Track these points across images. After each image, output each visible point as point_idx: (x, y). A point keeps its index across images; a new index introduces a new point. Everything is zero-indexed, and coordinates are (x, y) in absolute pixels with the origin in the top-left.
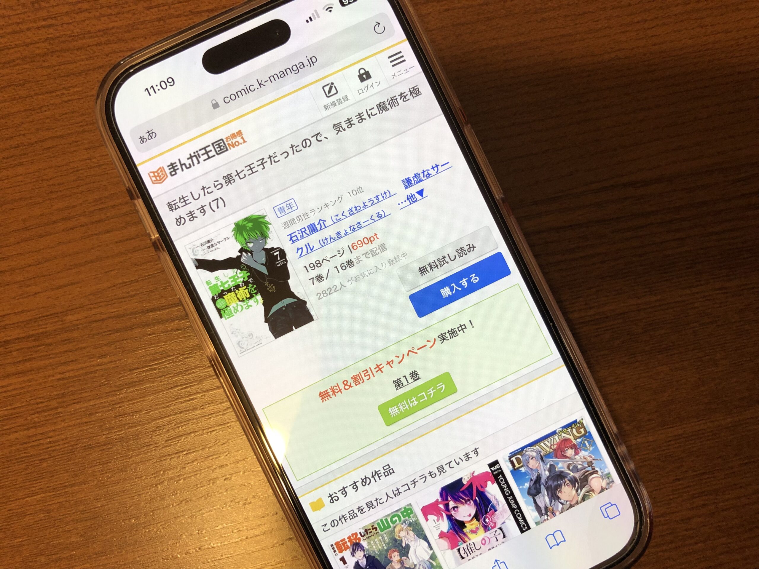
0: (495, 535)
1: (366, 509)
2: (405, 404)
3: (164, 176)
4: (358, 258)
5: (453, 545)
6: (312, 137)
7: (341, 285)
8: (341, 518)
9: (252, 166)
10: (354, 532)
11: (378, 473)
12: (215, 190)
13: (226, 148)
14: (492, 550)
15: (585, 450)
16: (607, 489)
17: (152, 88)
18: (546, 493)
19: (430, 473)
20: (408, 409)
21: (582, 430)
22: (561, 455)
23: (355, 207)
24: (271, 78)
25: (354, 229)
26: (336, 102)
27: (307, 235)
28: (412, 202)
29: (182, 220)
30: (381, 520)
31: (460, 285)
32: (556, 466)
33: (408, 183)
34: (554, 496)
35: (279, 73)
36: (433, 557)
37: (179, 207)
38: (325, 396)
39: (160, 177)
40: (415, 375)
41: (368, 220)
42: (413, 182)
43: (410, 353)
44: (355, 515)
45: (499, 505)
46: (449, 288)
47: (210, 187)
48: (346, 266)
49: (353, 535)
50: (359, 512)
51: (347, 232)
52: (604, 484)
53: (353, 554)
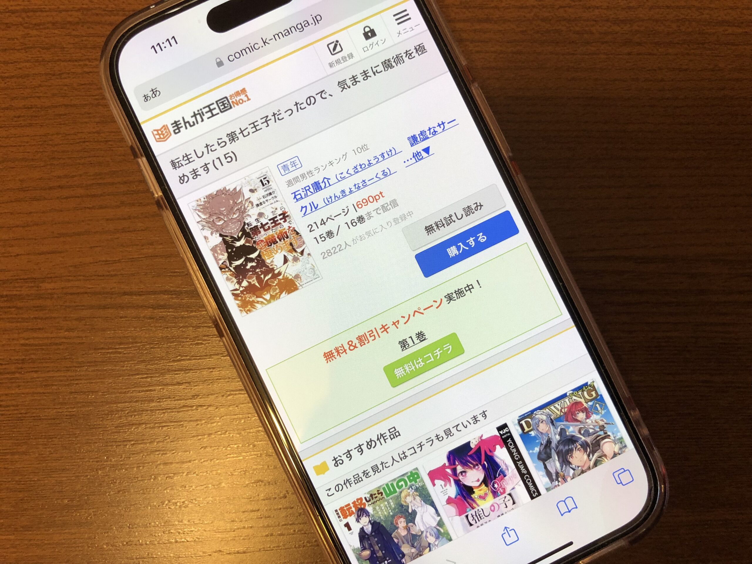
0: (504, 501)
1: (371, 473)
2: (411, 366)
3: (168, 134)
4: (369, 214)
5: (461, 511)
6: (317, 94)
7: (346, 244)
8: (346, 482)
9: (256, 124)
10: (359, 497)
11: (384, 435)
12: (218, 148)
13: (230, 105)
14: (501, 517)
15: (597, 414)
16: (619, 454)
17: (158, 46)
18: (557, 458)
19: (437, 436)
20: (414, 370)
21: (593, 393)
22: (572, 419)
23: (360, 165)
24: (277, 36)
25: (359, 187)
26: (341, 59)
27: (311, 194)
28: (417, 160)
29: (186, 177)
30: (387, 485)
31: (467, 245)
32: (566, 430)
33: (414, 140)
34: (565, 460)
35: (284, 31)
36: (441, 524)
37: (182, 165)
38: (330, 356)
39: (163, 135)
40: (421, 336)
41: (373, 179)
42: (419, 140)
43: (416, 313)
44: (360, 479)
45: (508, 470)
46: (456, 247)
47: (213, 145)
48: (357, 222)
49: (358, 500)
50: (364, 476)
51: (352, 190)
52: (616, 449)
53: (358, 521)
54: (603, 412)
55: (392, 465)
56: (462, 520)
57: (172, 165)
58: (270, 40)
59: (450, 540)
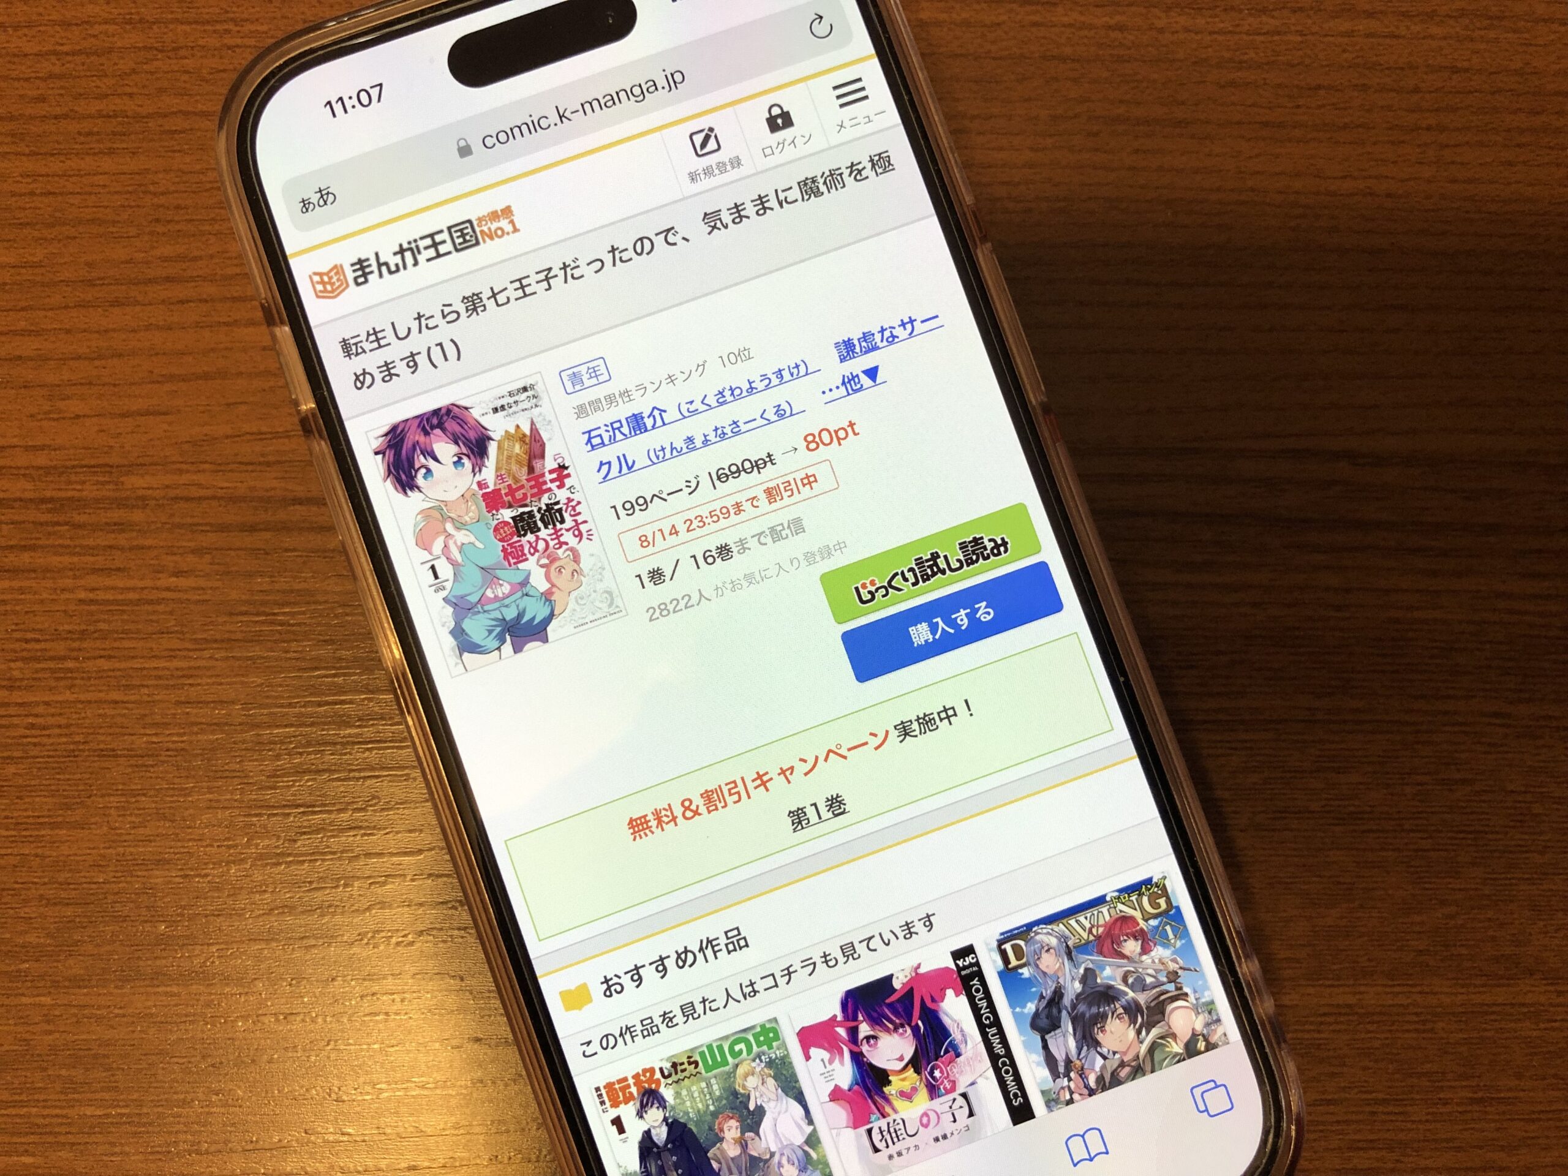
0: (951, 1108)
1: (679, 1019)
3: (341, 285)
5: (859, 1120)
6: (656, 235)
8: (624, 1031)
9: (524, 282)
10: (648, 1067)
11: (714, 943)
12: (442, 323)
13: (477, 238)
14: (941, 1141)
17: (340, 103)
18: (1071, 1029)
19: (825, 956)
21: (1162, 902)
22: (1112, 951)
23: (731, 389)
24: (586, 106)
25: (724, 434)
26: (714, 167)
27: (623, 437)
28: (851, 392)
29: (368, 378)
30: (710, 1047)
32: (1097, 972)
33: (847, 349)
35: (604, 98)
36: (813, 1140)
37: (364, 351)
39: (332, 284)
41: (755, 420)
42: (858, 349)
44: (655, 1029)
45: (966, 1043)
47: (432, 317)
49: (645, 1071)
50: (663, 1023)
54: (1179, 944)
55: (725, 1007)
56: (858, 1137)
57: (343, 349)
58: (572, 113)
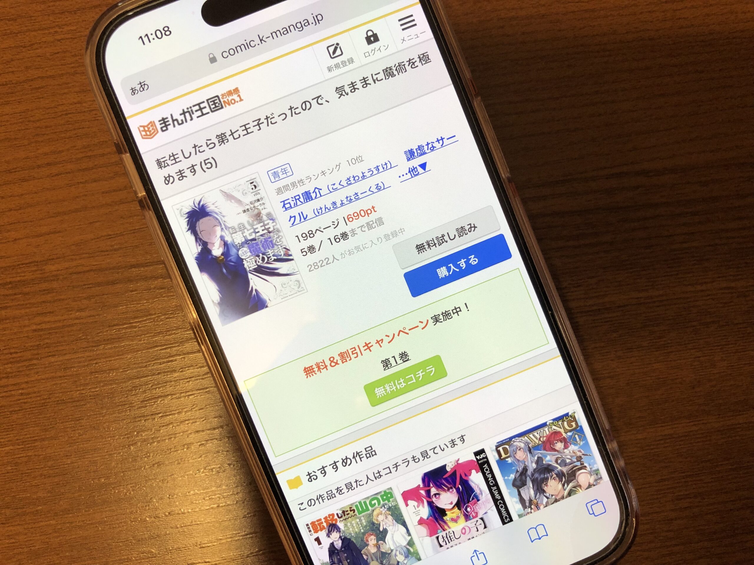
0: (475, 525)
1: (345, 490)
2: (392, 386)
3: (155, 131)
4: (353, 231)
5: (432, 532)
6: (313, 99)
7: (334, 258)
8: (318, 497)
9: (247, 127)
10: (331, 513)
11: (360, 454)
12: (207, 149)
13: (222, 105)
14: (471, 540)
15: (575, 444)
16: (594, 485)
17: (146, 37)
18: (531, 486)
19: (413, 457)
20: (395, 390)
21: (574, 424)
22: (550, 448)
23: (353, 177)
24: (274, 34)
25: (351, 200)
26: (340, 64)
27: (301, 203)
28: (413, 176)
29: (171, 178)
30: (360, 503)
31: (458, 266)
32: (543, 458)
33: (411, 154)
35: (282, 29)
36: (411, 543)
37: (168, 165)
38: (310, 372)
39: (150, 131)
40: (404, 356)
41: (366, 192)
42: (416, 154)
43: (401, 333)
44: (333, 496)
45: (482, 494)
46: (447, 268)
47: (202, 146)
48: (340, 238)
49: (329, 515)
50: (337, 492)
51: (343, 202)
52: (592, 481)
53: (328, 535)
54: (582, 443)
55: (366, 484)
56: (432, 541)
57: (158, 164)
58: (267, 38)
59: (419, 559)
